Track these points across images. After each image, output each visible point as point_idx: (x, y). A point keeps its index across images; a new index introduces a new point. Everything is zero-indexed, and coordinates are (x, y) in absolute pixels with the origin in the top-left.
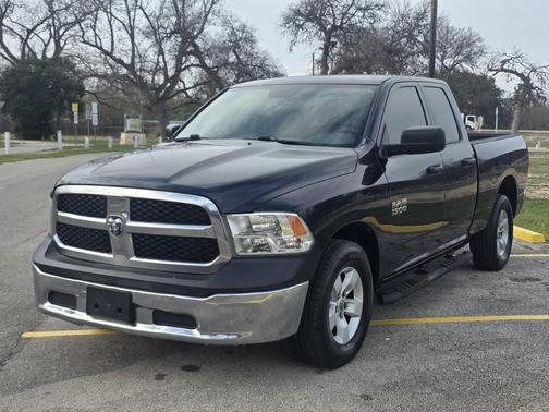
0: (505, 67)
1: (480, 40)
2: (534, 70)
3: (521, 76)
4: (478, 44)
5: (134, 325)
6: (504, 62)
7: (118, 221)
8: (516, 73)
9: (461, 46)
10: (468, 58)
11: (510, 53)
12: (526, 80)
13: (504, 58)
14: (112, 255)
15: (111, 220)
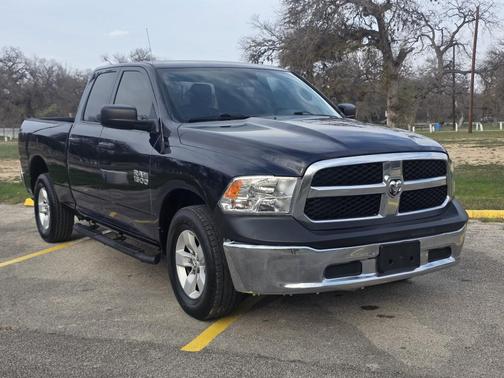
7: (399, 182)
14: (379, 216)
15: (393, 183)
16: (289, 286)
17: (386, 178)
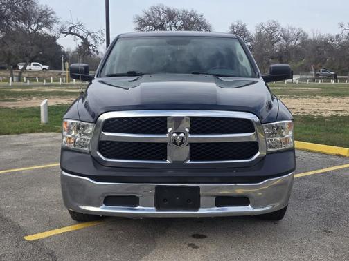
0: (72, 31)
1: (53, 13)
2: (89, 34)
3: (82, 37)
4: (52, 15)
5: (197, 210)
6: (71, 28)
7: (182, 135)
8: (78, 35)
9: (41, 17)
10: (47, 24)
11: (75, 23)
12: (85, 40)
13: (71, 25)
14: (168, 162)
15: (174, 135)
16: (83, 207)
17: (170, 130)
